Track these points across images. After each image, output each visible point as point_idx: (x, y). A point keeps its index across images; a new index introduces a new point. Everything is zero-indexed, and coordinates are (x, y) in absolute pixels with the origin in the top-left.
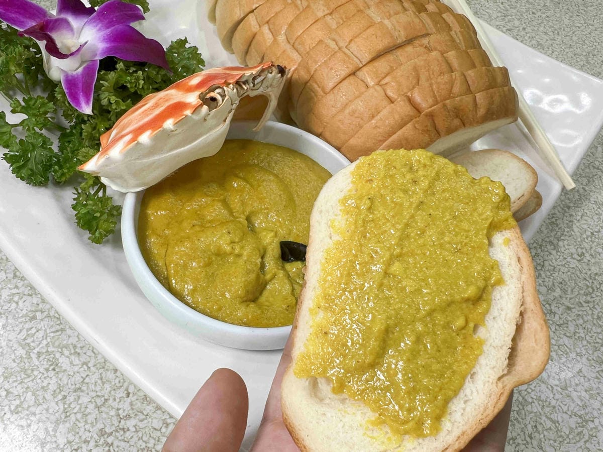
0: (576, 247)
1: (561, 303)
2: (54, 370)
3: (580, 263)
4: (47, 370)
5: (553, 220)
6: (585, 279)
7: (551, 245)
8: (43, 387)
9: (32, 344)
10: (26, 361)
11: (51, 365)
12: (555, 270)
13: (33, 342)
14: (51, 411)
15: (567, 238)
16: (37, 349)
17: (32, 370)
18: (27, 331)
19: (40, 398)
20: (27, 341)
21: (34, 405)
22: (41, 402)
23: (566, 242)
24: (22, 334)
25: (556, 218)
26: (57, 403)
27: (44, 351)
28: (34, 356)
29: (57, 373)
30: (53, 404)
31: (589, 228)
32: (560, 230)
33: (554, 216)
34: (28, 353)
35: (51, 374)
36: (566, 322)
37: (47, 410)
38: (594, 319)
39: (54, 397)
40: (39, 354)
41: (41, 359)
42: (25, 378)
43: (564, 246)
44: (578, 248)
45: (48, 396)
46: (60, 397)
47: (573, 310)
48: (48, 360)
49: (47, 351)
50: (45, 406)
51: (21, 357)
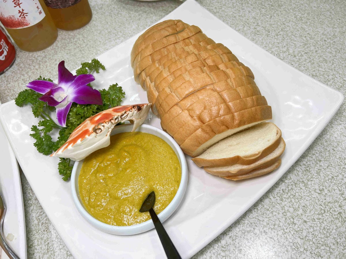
0: (319, 185)
1: (301, 218)
2: (47, 231)
3: (320, 195)
4: (44, 231)
5: (308, 169)
6: (321, 205)
7: (302, 184)
8: (41, 238)
9: (41, 219)
10: (37, 226)
11: (46, 229)
12: (302, 198)
13: (41, 218)
14: (42, 249)
15: (315, 179)
16: (42, 221)
17: (39, 230)
18: (40, 213)
19: (40, 242)
20: (39, 218)
21: (37, 245)
22: (40, 244)
23: (313, 182)
24: (38, 214)
25: (310, 167)
26: (45, 246)
27: (44, 222)
28: (40, 224)
29: (48, 232)
30: (44, 246)
31: (331, 174)
32: (310, 175)
33: (309, 166)
34: (39, 223)
35: (45, 232)
36: (302, 230)
37: (41, 248)
38: (320, 229)
39: (45, 243)
40: (42, 223)
41: (43, 226)
42: (36, 233)
43: (311, 185)
44: (320, 186)
45: (43, 242)
46: (47, 243)
47: (308, 223)
48: (45, 226)
49: (46, 223)
50: (41, 246)
51: (36, 224)
